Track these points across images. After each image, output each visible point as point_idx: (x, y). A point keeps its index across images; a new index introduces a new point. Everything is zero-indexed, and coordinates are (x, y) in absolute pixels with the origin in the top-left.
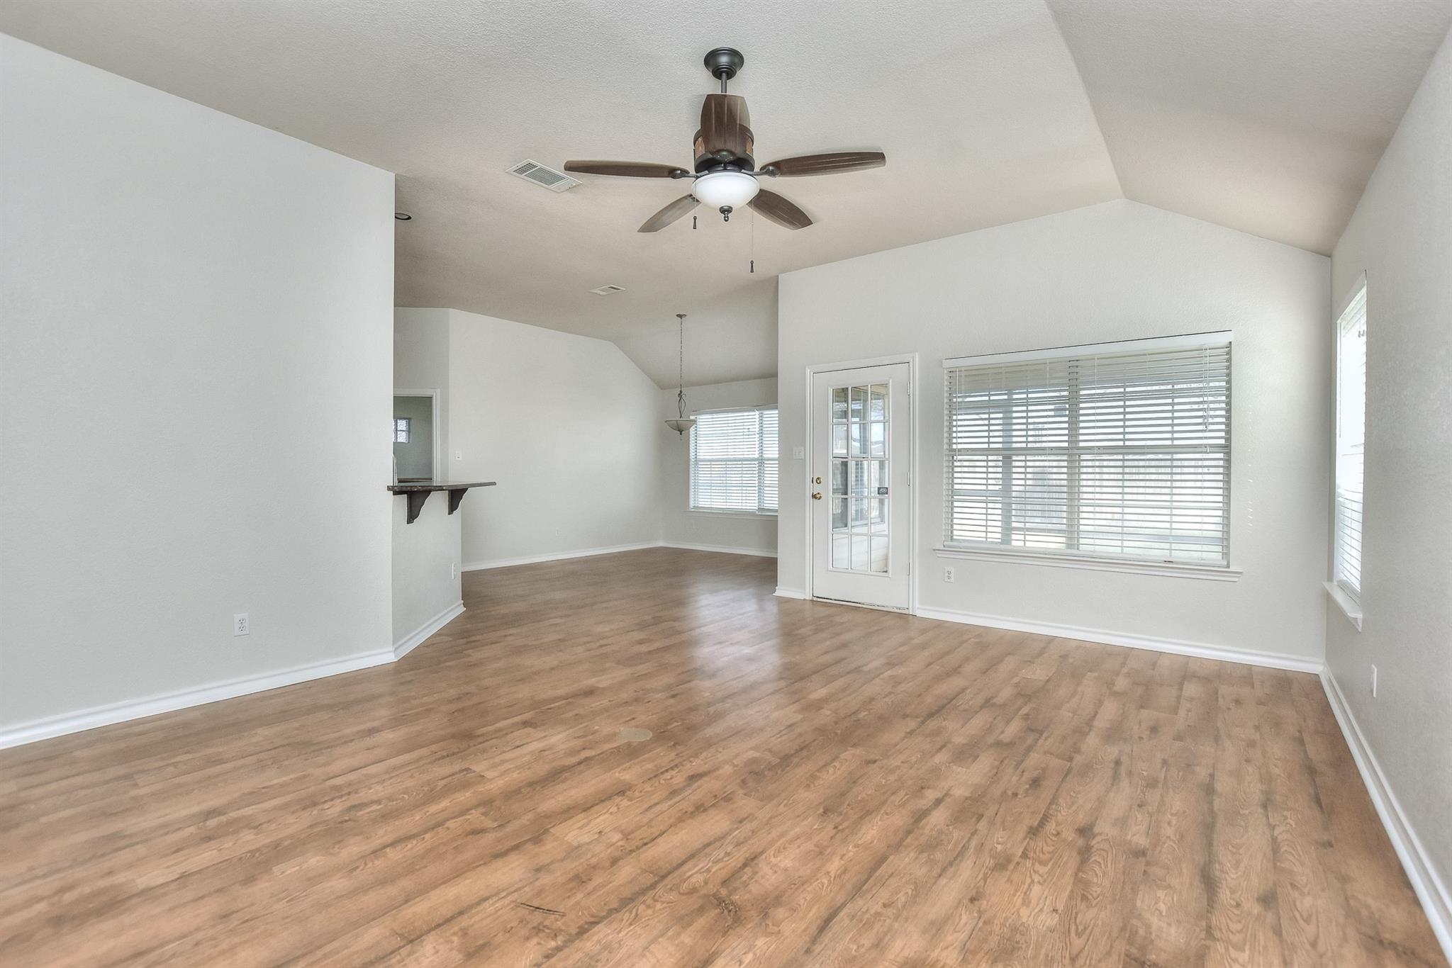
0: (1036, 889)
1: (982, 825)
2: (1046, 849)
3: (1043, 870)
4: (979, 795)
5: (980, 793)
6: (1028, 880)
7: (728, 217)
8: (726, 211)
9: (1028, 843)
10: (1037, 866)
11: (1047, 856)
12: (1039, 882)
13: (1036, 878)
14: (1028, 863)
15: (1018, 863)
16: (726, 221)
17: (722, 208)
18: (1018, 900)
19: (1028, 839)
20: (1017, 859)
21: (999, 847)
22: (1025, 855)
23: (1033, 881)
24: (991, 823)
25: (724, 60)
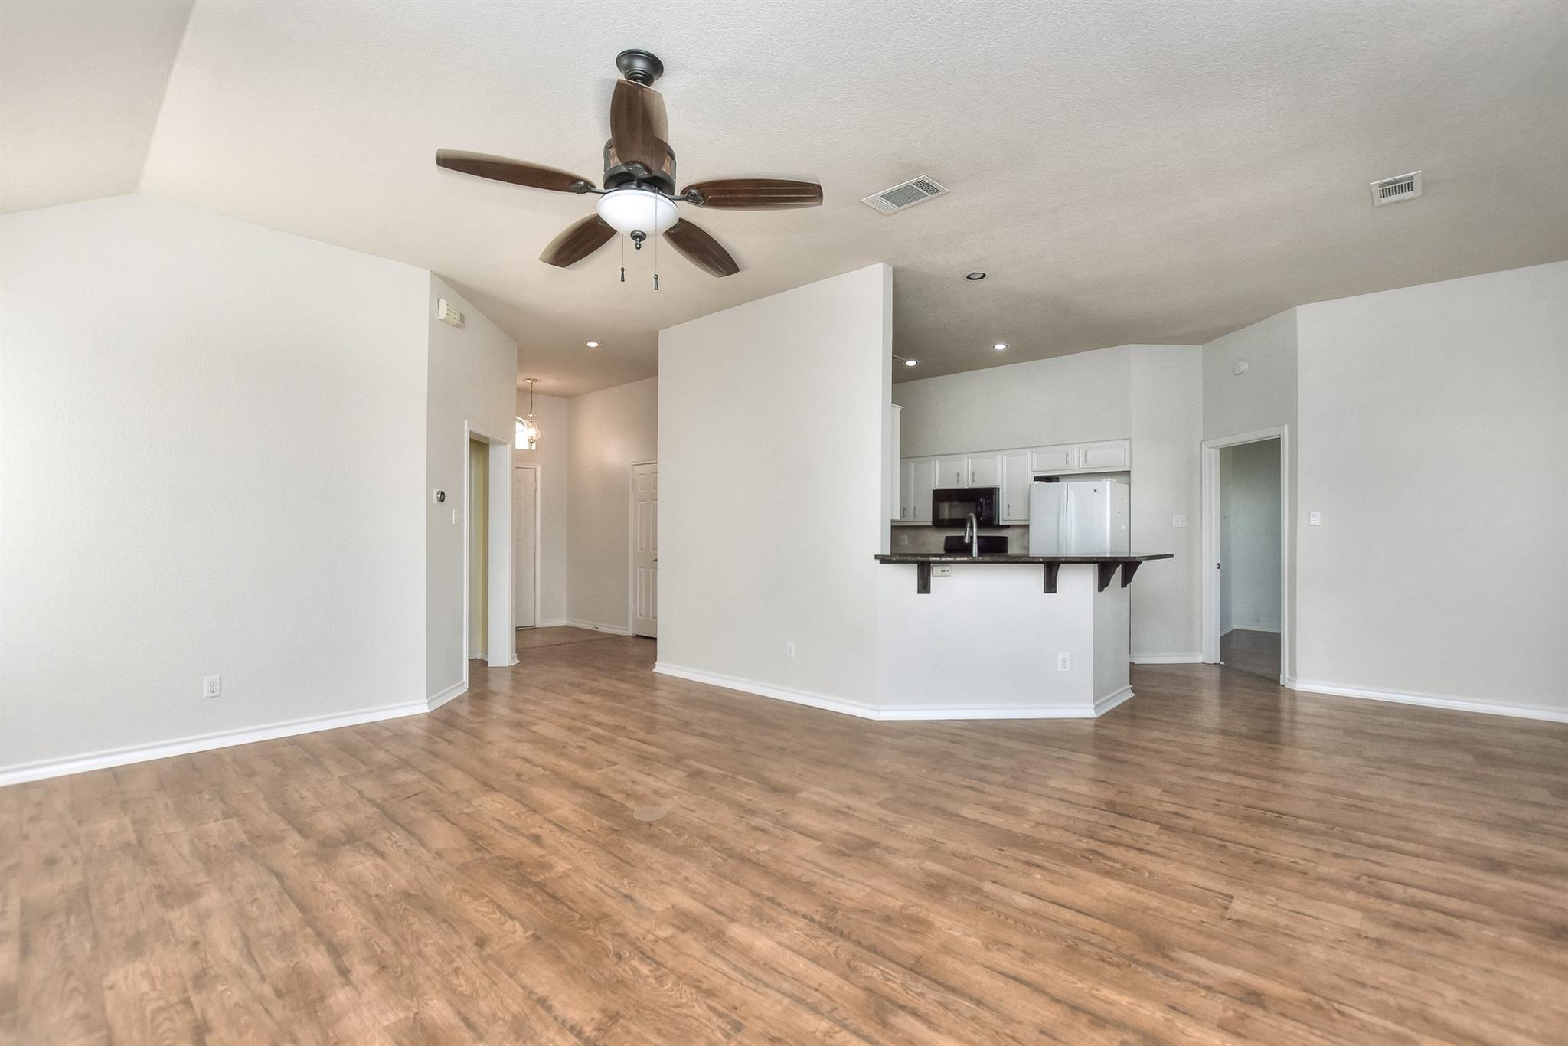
0: (145, 986)
1: (267, 990)
2: (167, 1025)
3: (151, 1007)
4: (316, 1011)
5: (319, 1014)
6: (159, 987)
7: (640, 244)
8: (639, 237)
9: (195, 1014)
10: (162, 1003)
11: (159, 1019)
12: (147, 994)
13: (154, 995)
14: (174, 999)
15: (185, 990)
16: (638, 248)
17: (633, 232)
18: (156, 971)
19: (199, 1016)
20: (190, 992)
21: (221, 988)
22: (187, 1002)
23: (154, 989)
24: (260, 999)
25: (640, 65)
